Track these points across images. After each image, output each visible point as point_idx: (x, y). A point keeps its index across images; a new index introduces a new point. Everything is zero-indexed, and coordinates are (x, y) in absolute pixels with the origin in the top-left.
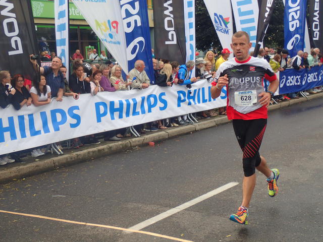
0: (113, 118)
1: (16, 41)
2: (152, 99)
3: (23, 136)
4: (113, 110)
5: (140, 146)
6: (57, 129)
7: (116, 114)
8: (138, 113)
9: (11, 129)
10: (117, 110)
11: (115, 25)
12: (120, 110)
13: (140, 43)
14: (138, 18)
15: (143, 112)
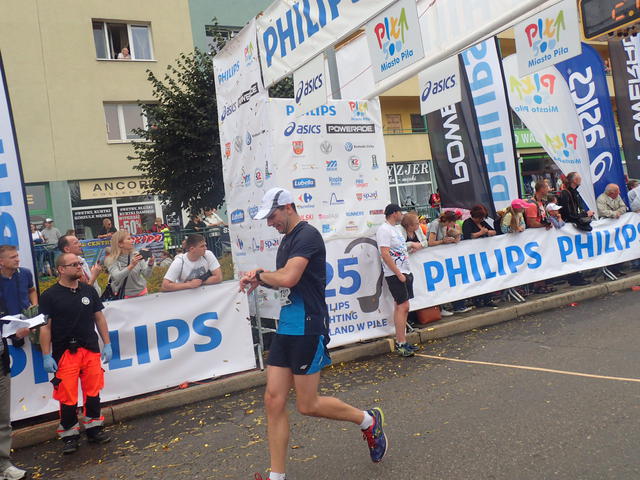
0: (580, 256)
1: (461, 168)
2: (629, 231)
3: (478, 278)
4: (580, 246)
5: (619, 291)
6: (515, 271)
7: (585, 251)
8: (613, 250)
9: (463, 270)
10: (584, 246)
11: (571, 139)
12: (589, 246)
13: (606, 159)
14: (601, 129)
15: (620, 248)
